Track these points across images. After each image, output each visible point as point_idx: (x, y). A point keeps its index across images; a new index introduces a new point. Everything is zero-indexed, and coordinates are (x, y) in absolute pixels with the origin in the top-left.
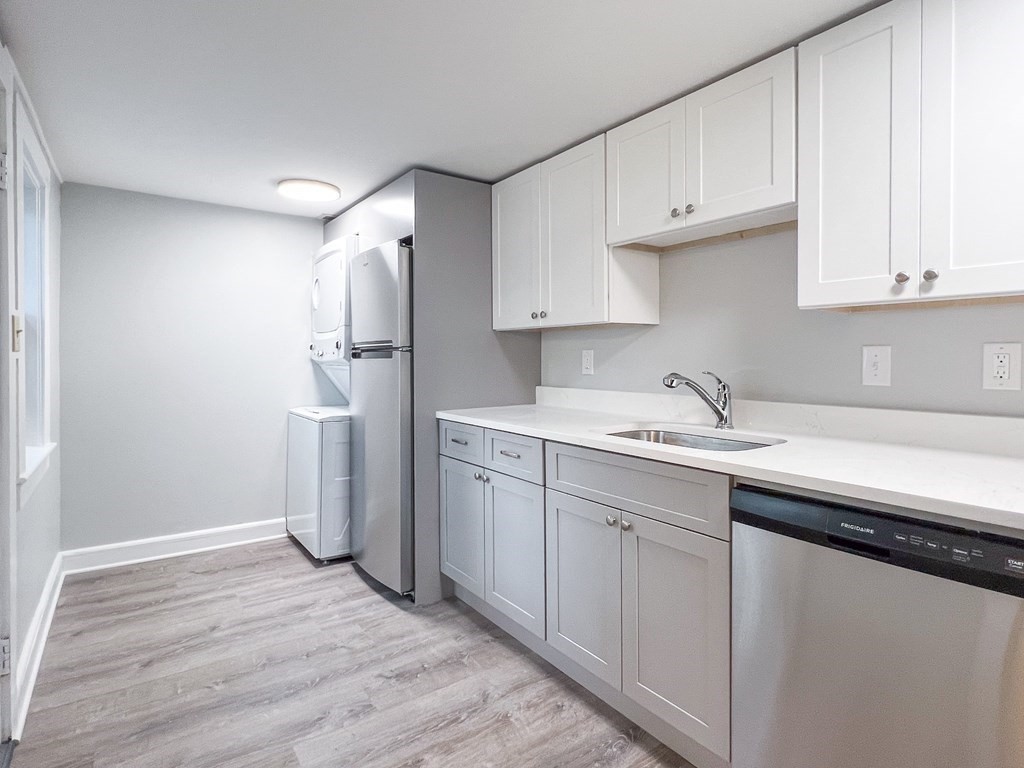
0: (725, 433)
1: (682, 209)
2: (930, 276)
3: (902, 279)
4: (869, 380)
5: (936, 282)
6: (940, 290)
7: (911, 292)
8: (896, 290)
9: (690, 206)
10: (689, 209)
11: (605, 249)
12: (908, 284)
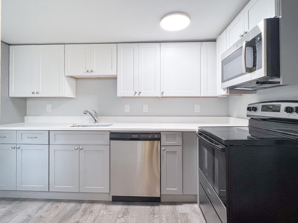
0: (97, 124)
1: (90, 71)
2: (140, 93)
3: (136, 93)
4: (126, 111)
5: (141, 94)
6: (141, 95)
7: (137, 95)
8: (135, 94)
9: (92, 70)
10: (92, 71)
11: (64, 76)
12: (136, 94)
